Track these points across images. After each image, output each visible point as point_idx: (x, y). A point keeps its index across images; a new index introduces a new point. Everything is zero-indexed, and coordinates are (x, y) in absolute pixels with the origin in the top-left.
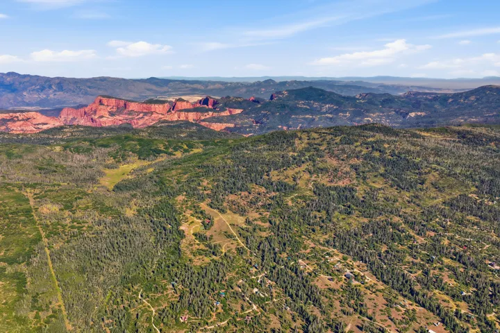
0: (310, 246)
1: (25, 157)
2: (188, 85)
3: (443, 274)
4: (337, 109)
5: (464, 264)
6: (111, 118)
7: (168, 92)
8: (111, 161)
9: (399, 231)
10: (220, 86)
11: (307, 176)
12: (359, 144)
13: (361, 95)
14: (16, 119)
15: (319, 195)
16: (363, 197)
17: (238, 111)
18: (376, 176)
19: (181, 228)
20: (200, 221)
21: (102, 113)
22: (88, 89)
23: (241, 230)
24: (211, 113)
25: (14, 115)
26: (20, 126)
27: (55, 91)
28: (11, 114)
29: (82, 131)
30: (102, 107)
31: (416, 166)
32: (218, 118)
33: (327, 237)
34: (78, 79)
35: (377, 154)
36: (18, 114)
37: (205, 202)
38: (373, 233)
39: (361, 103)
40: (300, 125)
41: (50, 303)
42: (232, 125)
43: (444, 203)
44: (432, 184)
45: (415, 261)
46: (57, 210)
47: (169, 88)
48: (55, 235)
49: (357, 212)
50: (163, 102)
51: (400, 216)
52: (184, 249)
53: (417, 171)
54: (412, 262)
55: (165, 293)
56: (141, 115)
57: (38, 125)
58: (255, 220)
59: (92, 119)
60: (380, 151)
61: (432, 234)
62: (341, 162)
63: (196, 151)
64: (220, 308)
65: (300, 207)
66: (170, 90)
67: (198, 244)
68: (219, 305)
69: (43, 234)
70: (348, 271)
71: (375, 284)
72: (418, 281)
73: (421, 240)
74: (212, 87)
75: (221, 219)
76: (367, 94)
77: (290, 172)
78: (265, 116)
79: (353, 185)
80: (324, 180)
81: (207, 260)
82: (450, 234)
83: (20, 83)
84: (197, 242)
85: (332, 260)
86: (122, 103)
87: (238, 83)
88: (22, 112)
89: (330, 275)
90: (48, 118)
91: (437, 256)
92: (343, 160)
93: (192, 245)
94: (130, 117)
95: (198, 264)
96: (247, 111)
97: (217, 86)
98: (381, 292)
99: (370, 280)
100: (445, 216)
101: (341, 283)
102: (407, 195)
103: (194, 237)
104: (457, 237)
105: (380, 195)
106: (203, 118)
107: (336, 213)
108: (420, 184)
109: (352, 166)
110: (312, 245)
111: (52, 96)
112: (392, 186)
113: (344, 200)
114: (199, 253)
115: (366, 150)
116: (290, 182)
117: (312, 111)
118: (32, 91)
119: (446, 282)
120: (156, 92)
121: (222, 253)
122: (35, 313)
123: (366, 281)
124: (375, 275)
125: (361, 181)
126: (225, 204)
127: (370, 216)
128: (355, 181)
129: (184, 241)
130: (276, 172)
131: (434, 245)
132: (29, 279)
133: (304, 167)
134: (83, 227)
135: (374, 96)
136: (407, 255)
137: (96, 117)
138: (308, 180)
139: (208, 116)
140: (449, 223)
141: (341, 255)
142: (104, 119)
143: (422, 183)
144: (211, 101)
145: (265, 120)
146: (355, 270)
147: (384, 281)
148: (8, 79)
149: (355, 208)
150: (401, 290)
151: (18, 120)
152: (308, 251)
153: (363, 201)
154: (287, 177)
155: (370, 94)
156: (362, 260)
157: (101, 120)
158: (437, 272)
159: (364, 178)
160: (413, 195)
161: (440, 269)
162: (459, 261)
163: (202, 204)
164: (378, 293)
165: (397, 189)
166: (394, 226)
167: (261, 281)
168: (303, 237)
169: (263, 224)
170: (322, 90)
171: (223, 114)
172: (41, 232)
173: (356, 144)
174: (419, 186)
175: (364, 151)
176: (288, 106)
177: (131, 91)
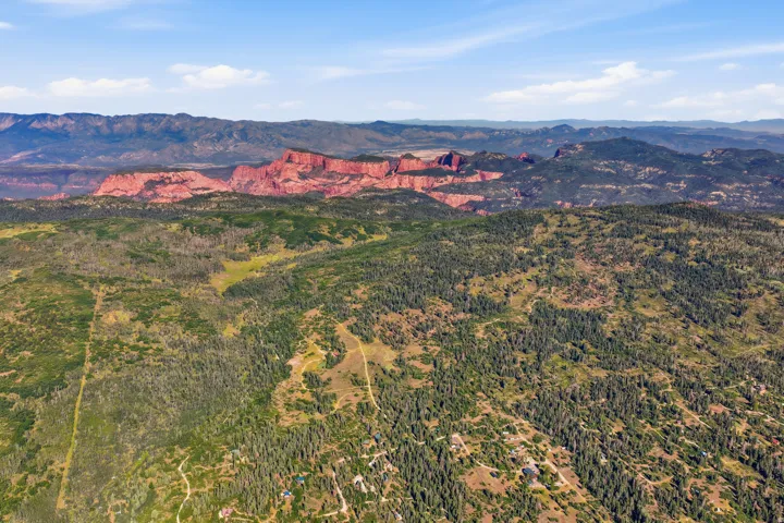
0: (485, 411)
1: (121, 238)
2: (431, 133)
3: (712, 488)
4: (662, 175)
5: (763, 473)
6: (301, 183)
7: (400, 143)
8: (244, 248)
9: (658, 398)
10: (481, 134)
11: (529, 288)
12: (642, 237)
13: (713, 152)
14: (167, 181)
15: (537, 322)
16: (613, 332)
17: (496, 176)
18: (651, 296)
19: (291, 362)
20: (324, 353)
21: (289, 174)
22: (283, 138)
23: (380, 373)
24: (450, 178)
25: (166, 175)
26: (172, 192)
27: (236, 141)
28: (161, 174)
29: (233, 201)
30: (289, 165)
31: (737, 282)
32: (459, 187)
33: (521, 397)
34: (271, 124)
35: (670, 257)
36: (171, 174)
37: (347, 323)
38: (608, 397)
39: (709, 165)
40: (594, 200)
41: (51, 463)
42: (479, 198)
43: (768, 352)
44: (758, 316)
45: (666, 457)
46: (128, 319)
47: (403, 137)
48: (103, 358)
49: (593, 357)
50: (381, 160)
51: (670, 371)
52: (278, 397)
53: (735, 291)
54: (660, 458)
55: (218, 466)
56: (346, 179)
57: (196, 190)
58: (414, 358)
59: (274, 183)
60: (677, 252)
61: (720, 409)
62: (600, 267)
63: (376, 238)
64: (288, 502)
65: (495, 340)
66: (403, 140)
67: (303, 392)
68: (289, 497)
69: (89, 355)
70: (532, 462)
71: (572, 492)
72: (657, 496)
73: (693, 419)
74: (468, 136)
75: (358, 353)
76: (726, 150)
77: (504, 281)
78: (536, 184)
79: (605, 309)
80: (557, 298)
81: (304, 418)
82: (755, 413)
83: (192, 129)
84: (304, 387)
85: (512, 439)
86: (320, 160)
87: (511, 131)
88: (177, 170)
89: (497, 466)
90: (211, 181)
91: (713, 452)
92: (604, 264)
93: (292, 392)
94: (330, 181)
95: (287, 424)
96: (509, 175)
97: (477, 135)
98: (576, 508)
99: (566, 482)
100: (759, 378)
101: (512, 482)
102: (698, 333)
103: (303, 379)
104: (769, 419)
105: (648, 330)
106: (437, 185)
107: (555, 356)
108: (734, 314)
109: (616, 276)
110: (489, 410)
111: (231, 148)
112: (675, 316)
113: (579, 335)
114: (298, 405)
115: (652, 248)
116: (497, 298)
117: (618, 178)
118: (206, 140)
119: (712, 505)
120: (381, 144)
121: (332, 409)
122: (22, 476)
123: (558, 484)
124: (579, 475)
125: (623, 302)
126: (376, 328)
127: (612, 367)
128: (610, 303)
129: (284, 383)
130: (482, 279)
131: (714, 431)
132: (38, 422)
133: (533, 272)
134: (147, 349)
135: (737, 153)
136: (656, 444)
137: (280, 180)
138: (529, 297)
139: (445, 183)
140: (763, 392)
141: (533, 432)
142: (292, 183)
143: (738, 314)
144: (456, 159)
145: (535, 190)
146: (547, 462)
147: (590, 489)
148: (177, 123)
149: (592, 350)
150: (614, 510)
151: (171, 183)
152: (477, 419)
153: (610, 339)
154: (496, 289)
155: (731, 150)
156: (566, 445)
157: (287, 185)
158: (700, 483)
159: (629, 299)
160: (712, 333)
161: (709, 478)
162: (754, 466)
163: (341, 325)
164: (570, 509)
165: (684, 321)
166: (652, 389)
167: (374, 465)
168: (480, 394)
169: (423, 366)
170: (643, 143)
171: (471, 180)
172: (88, 351)
173: (636, 237)
174: (731, 318)
175: (649, 250)
176: (577, 168)
177: (345, 142)
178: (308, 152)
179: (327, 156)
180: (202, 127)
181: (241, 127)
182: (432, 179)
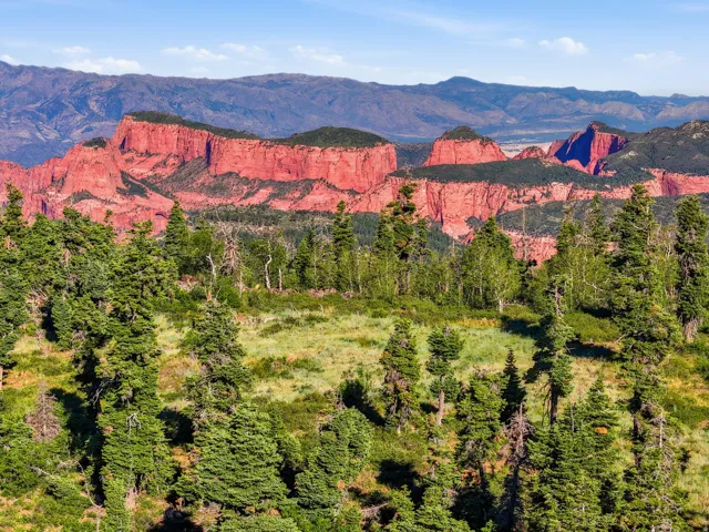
6: (122, 205)
21: (90, 180)
59: (45, 205)
86: (198, 143)
137: (61, 196)
144: (599, 143)
178: (173, 121)
179: (218, 131)
180: (24, 88)
181: (108, 85)
182: (501, 191)
